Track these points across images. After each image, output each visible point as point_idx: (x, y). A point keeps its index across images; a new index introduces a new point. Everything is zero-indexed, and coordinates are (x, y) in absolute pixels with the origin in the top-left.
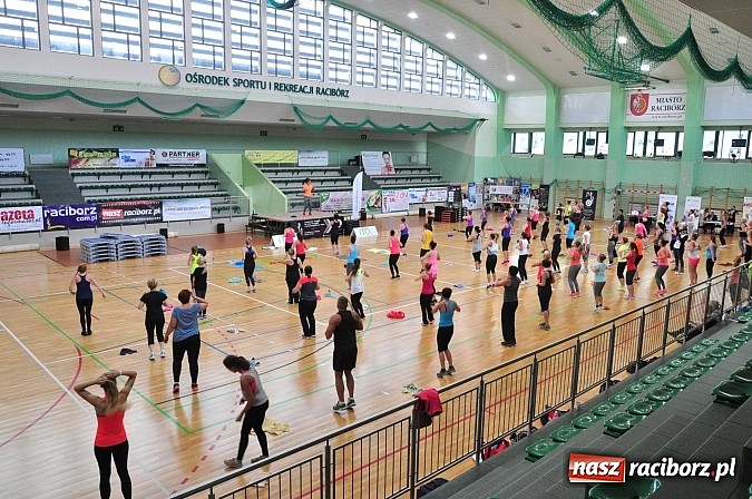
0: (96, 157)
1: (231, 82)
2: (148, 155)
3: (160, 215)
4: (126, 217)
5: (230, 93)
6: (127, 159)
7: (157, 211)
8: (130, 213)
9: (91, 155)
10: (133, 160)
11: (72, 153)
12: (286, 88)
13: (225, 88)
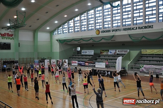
0: (105, 52)
1: (111, 31)
2: (115, 51)
3: (95, 65)
4: (89, 65)
5: (111, 34)
6: (111, 53)
7: (94, 64)
8: (89, 64)
9: (104, 51)
10: (112, 53)
11: (101, 51)
12: (127, 29)
13: (110, 33)
